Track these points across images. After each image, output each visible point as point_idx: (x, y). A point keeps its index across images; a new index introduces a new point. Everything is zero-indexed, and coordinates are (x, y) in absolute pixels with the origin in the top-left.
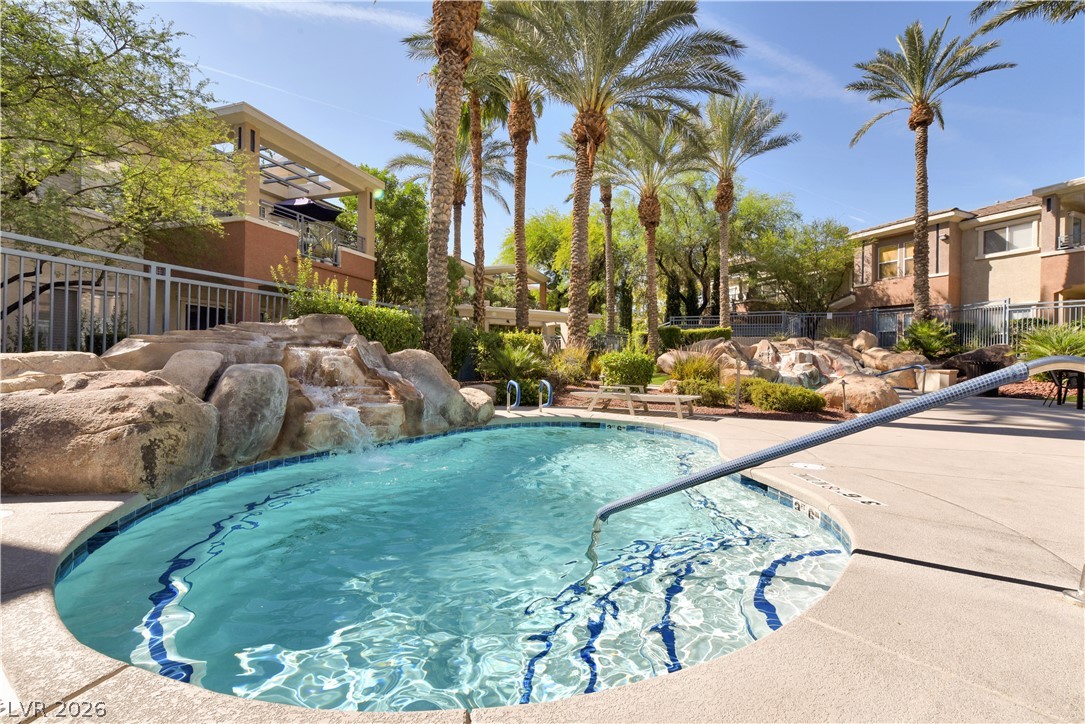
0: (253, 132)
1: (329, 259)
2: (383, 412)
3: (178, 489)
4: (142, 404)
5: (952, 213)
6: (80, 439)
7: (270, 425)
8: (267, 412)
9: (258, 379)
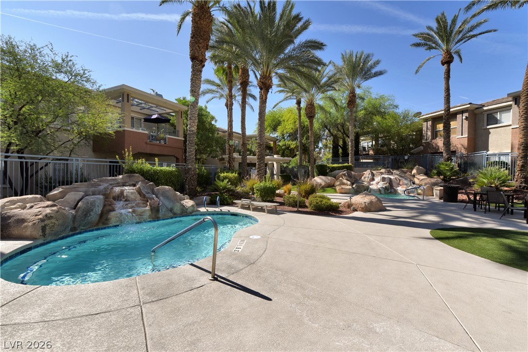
0: (128, 95)
1: (162, 141)
2: (141, 211)
3: (55, 238)
4: (44, 214)
5: (469, 106)
6: (26, 224)
7: (94, 217)
8: (92, 213)
9: (89, 202)
